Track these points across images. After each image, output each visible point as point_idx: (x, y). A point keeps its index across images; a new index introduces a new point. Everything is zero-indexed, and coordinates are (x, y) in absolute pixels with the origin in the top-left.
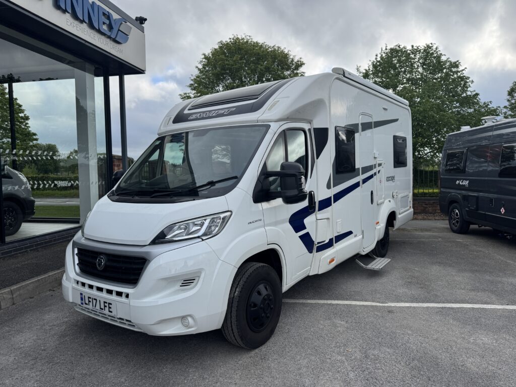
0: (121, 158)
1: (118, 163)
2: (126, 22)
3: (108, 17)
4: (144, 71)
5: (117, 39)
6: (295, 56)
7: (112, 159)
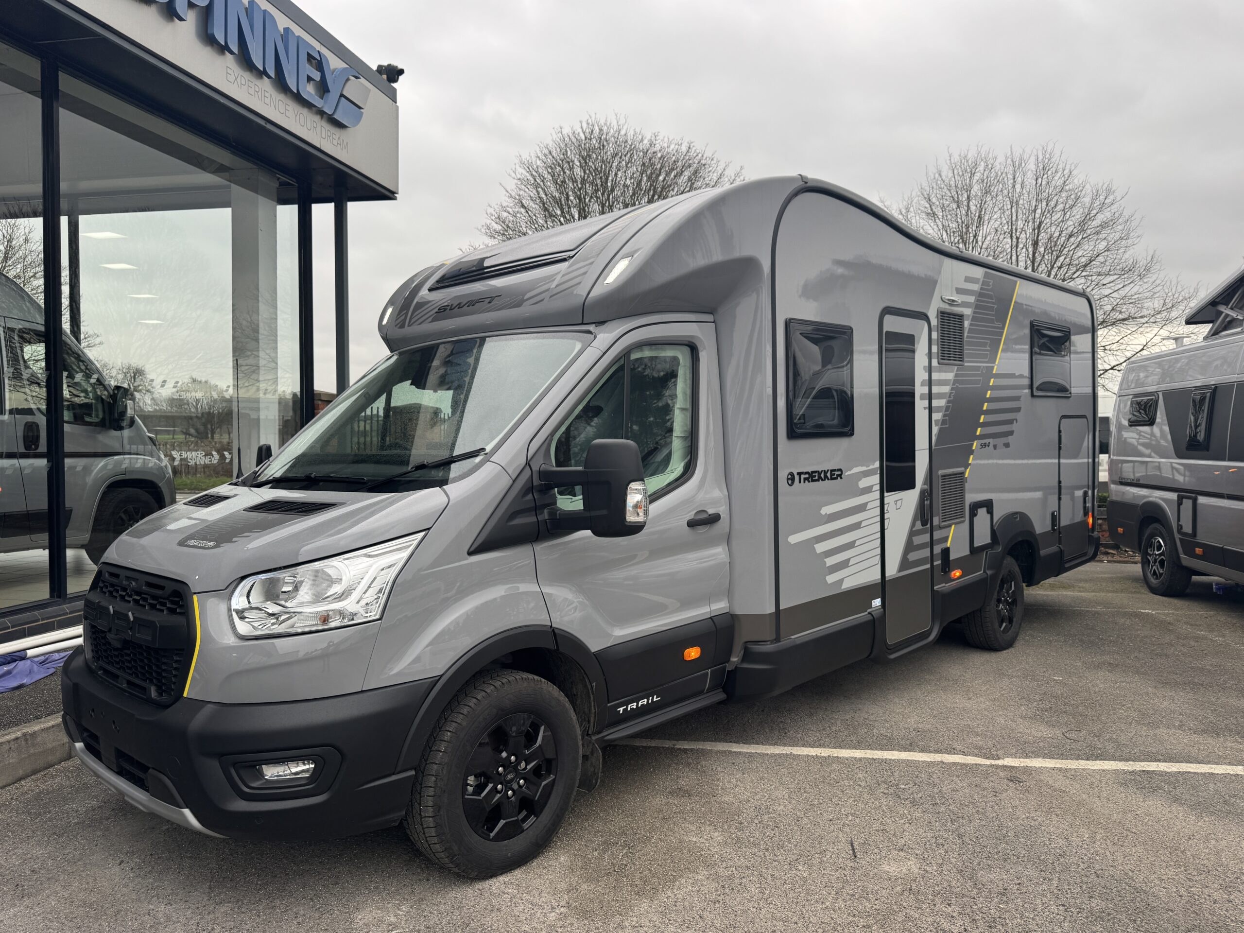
2: (357, 78)
4: (393, 193)
5: (335, 116)
7: (313, 400)
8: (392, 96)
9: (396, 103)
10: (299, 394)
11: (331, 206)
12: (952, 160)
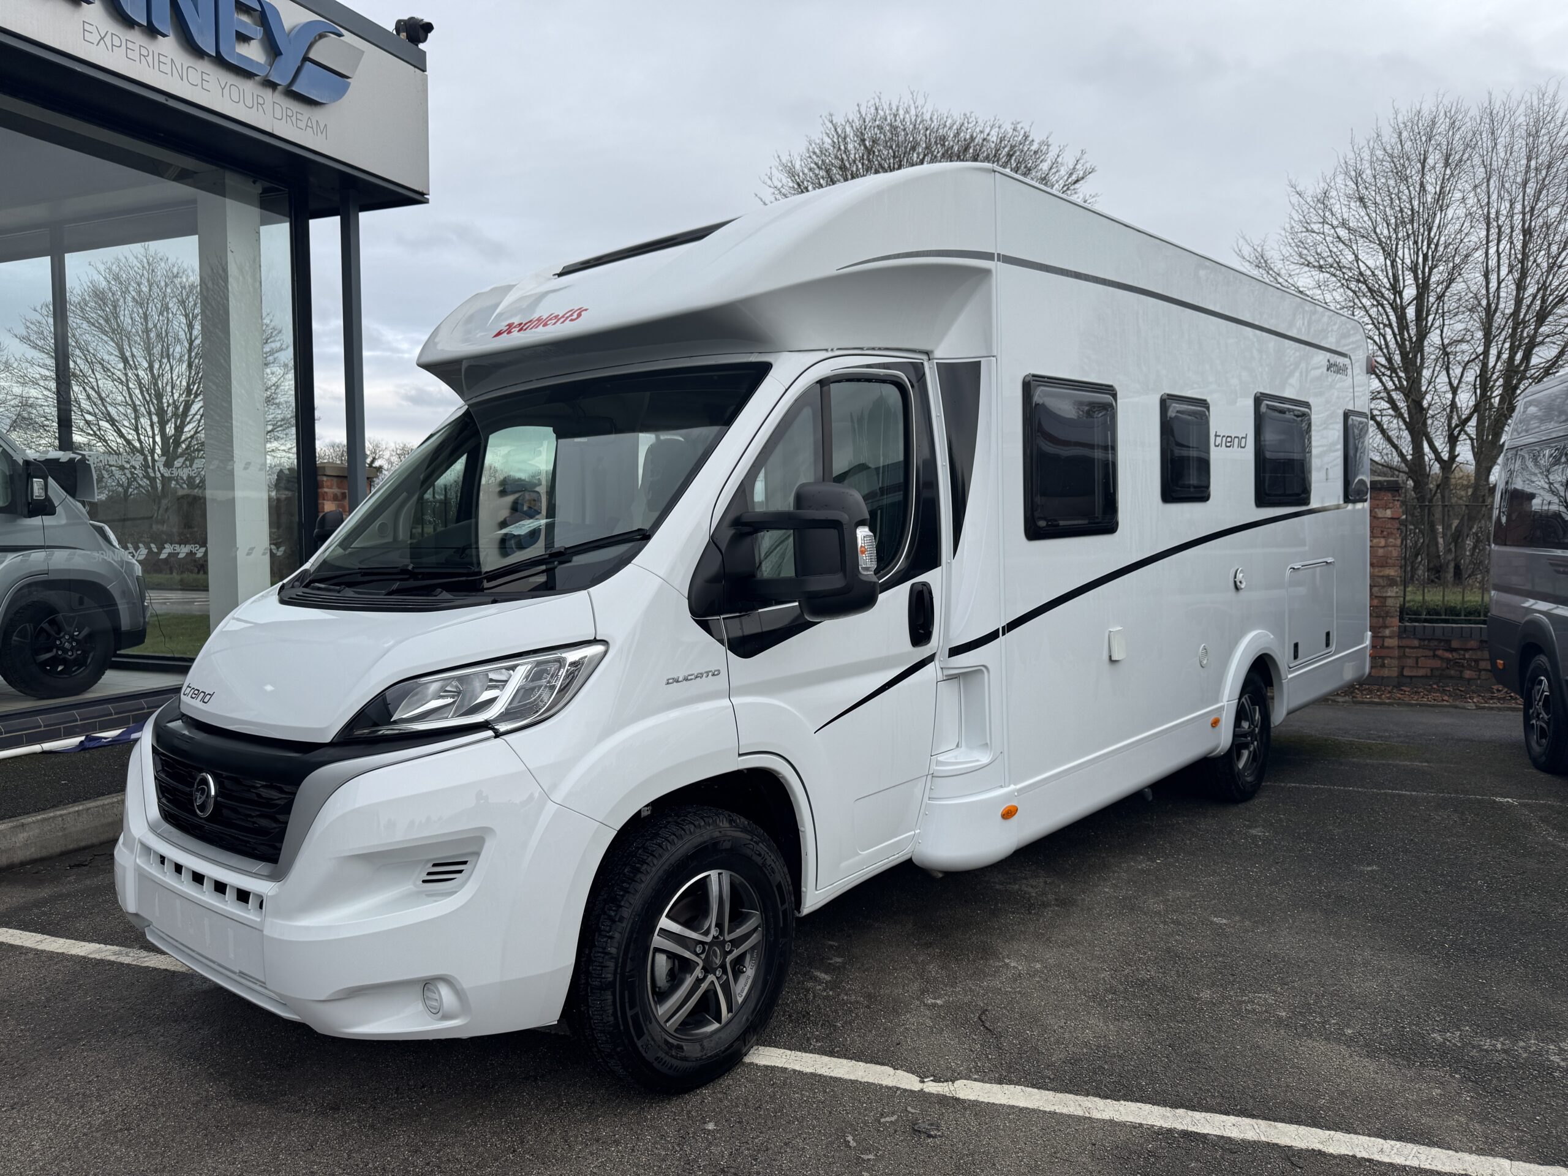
2: (340, 35)
3: (264, 18)
4: (422, 194)
5: (294, 88)
7: (314, 474)
8: (419, 63)
9: (424, 71)
10: (295, 467)
12: (1400, 119)
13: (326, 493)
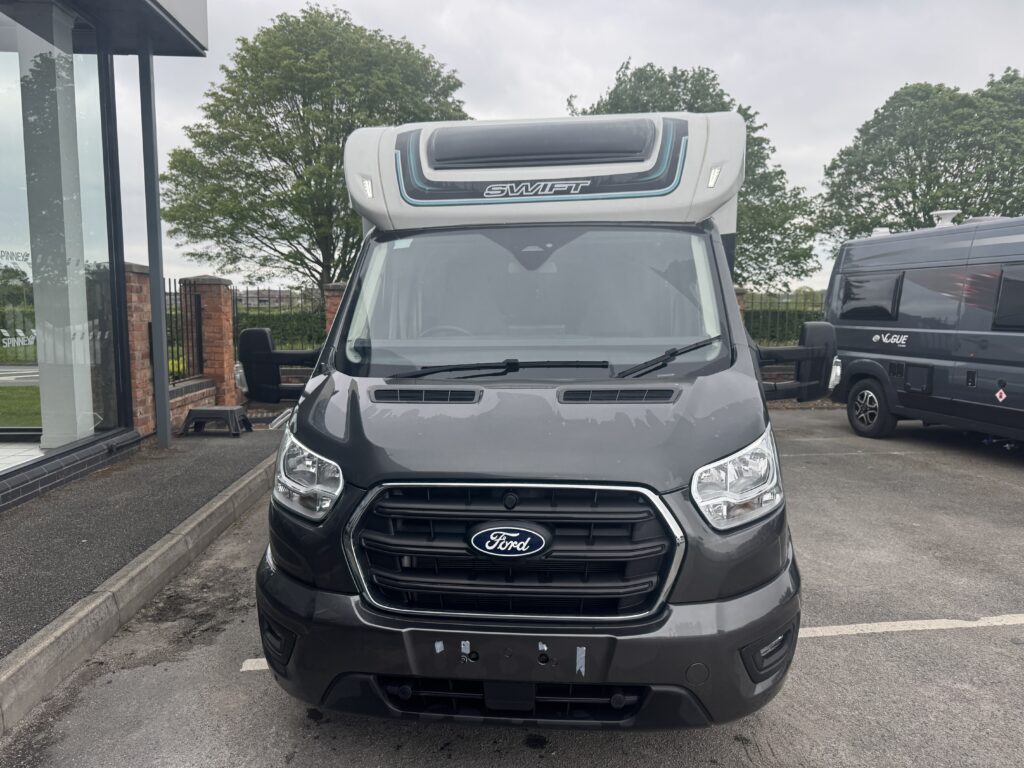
0: (146, 271)
1: (137, 285)
4: (204, 49)
6: (442, 66)
7: (124, 272)
10: (107, 265)
11: (135, 58)
13: (132, 286)
